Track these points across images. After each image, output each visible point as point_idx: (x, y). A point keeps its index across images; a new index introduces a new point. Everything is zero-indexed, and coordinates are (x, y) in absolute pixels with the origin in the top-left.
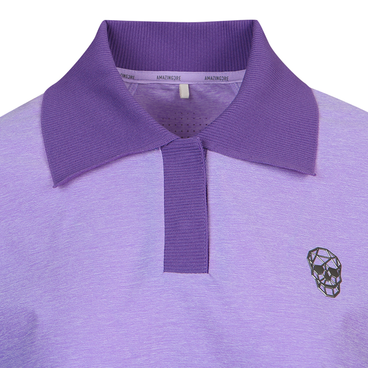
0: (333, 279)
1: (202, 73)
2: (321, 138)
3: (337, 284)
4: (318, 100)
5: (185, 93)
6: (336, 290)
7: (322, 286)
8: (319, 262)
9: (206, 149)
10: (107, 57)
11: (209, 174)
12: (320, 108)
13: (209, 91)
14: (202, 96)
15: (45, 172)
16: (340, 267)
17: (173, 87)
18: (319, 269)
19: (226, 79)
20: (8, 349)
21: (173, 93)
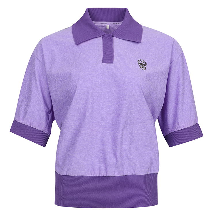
0: (144, 66)
1: (113, 22)
2: (143, 35)
3: (145, 68)
4: (143, 28)
5: (108, 27)
6: (145, 69)
7: (141, 68)
8: (140, 62)
9: (113, 36)
10: (88, 17)
11: (114, 42)
12: (143, 29)
13: (114, 27)
14: (112, 28)
15: (73, 42)
16: (146, 64)
17: (105, 26)
18: (141, 64)
19: (119, 24)
20: (63, 83)
21: (105, 28)
